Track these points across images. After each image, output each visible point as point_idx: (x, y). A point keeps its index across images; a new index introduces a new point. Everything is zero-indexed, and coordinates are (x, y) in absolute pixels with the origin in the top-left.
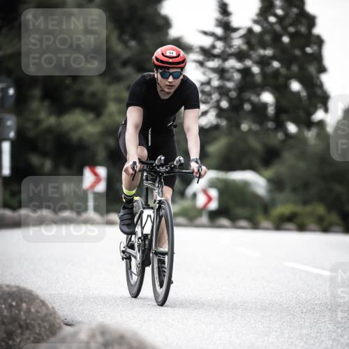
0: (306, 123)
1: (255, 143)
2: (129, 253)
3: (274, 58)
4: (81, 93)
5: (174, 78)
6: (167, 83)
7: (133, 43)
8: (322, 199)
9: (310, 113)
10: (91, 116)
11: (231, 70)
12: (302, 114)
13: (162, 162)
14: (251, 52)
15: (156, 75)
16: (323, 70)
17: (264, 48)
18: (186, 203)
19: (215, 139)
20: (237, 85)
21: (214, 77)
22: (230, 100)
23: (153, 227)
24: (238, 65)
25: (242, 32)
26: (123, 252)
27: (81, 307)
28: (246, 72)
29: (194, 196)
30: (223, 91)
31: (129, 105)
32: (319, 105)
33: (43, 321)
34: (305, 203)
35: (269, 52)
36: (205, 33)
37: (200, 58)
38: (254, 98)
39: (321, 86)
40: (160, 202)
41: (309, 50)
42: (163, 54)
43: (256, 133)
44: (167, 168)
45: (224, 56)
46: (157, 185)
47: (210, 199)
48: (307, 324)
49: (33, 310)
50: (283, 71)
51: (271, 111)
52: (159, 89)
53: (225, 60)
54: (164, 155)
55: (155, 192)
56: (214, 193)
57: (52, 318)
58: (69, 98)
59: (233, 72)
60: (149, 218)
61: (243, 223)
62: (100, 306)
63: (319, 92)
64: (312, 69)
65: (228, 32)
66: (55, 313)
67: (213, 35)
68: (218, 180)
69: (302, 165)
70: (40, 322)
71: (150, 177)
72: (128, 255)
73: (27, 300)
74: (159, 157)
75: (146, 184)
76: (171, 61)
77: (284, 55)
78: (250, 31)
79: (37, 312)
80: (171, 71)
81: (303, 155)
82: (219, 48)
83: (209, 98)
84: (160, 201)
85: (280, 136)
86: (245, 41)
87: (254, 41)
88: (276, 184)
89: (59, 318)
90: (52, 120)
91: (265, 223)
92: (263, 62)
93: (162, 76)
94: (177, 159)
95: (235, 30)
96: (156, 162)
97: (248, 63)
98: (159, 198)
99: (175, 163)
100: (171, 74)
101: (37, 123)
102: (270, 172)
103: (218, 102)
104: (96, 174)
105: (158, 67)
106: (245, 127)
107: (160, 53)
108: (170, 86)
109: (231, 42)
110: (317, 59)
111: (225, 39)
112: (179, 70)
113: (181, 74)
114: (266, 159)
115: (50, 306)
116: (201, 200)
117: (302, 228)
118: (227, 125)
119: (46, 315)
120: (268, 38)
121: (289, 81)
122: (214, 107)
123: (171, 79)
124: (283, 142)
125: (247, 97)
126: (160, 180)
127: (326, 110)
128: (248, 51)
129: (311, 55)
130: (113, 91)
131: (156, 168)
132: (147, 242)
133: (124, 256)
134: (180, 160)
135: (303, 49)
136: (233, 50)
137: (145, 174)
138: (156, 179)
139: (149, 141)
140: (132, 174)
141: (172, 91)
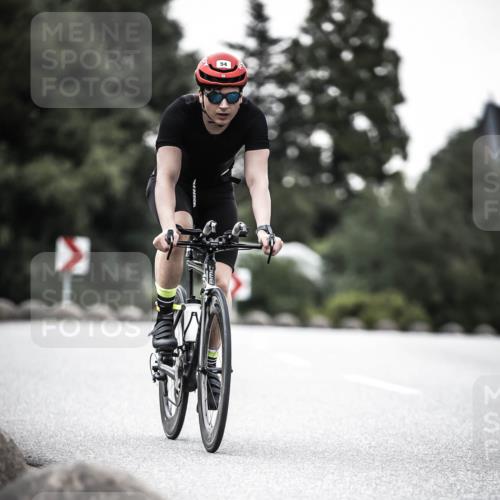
0: (377, 176)
1: (304, 205)
2: (163, 370)
3: (330, 82)
4: (52, 132)
5: (229, 102)
6: (219, 111)
8: (399, 284)
9: (383, 161)
10: (67, 165)
11: (270, 99)
12: (370, 163)
13: (213, 230)
14: (298, 74)
15: (201, 99)
16: (399, 99)
17: (317, 66)
20: (277, 122)
23: (199, 330)
24: (279, 92)
25: (284, 45)
26: (155, 369)
28: (290, 102)
31: (159, 145)
32: (394, 150)
34: (376, 289)
35: (322, 74)
36: (232, 46)
38: (301, 139)
39: (397, 122)
40: (211, 293)
41: (380, 71)
42: (211, 66)
43: (304, 190)
44: (220, 240)
45: (259, 80)
46: (206, 266)
47: (238, 284)
48: (377, 464)
50: (345, 101)
51: (326, 158)
52: (205, 119)
53: (260, 84)
54: (215, 220)
59: (272, 103)
60: (194, 317)
61: (286, 318)
63: (394, 131)
64: (385, 98)
65: (264, 44)
66: (15, 448)
67: (242, 48)
69: (370, 236)
71: (195, 254)
72: (162, 374)
74: (208, 223)
75: (190, 264)
76: (223, 76)
77: (344, 77)
78: (296, 43)
80: (225, 91)
81: (372, 221)
82: (252, 68)
84: (210, 291)
85: (339, 193)
86: (289, 57)
87: (301, 57)
88: (334, 263)
89: (20, 455)
90: (11, 171)
91: (318, 319)
92: (315, 88)
93: (210, 100)
95: (275, 42)
96: (204, 231)
97: (293, 89)
98: (209, 287)
99: (233, 232)
100: (225, 96)
102: (325, 246)
104: (74, 249)
105: (203, 87)
106: (289, 180)
107: (206, 64)
108: (224, 115)
109: (268, 60)
110: (392, 83)
111: (261, 54)
112: (237, 90)
113: (240, 96)
114: (320, 226)
115: (7, 438)
117: (370, 325)
120: (321, 53)
121: (351, 116)
123: (224, 104)
124: (344, 202)
125: (291, 139)
126: (211, 258)
127: (405, 157)
128: (293, 72)
129: (383, 78)
130: (99, 129)
131: (205, 239)
132: (191, 354)
133: (157, 376)
134: (240, 228)
135: (371, 70)
136: (271, 70)
137: (188, 250)
138: (205, 257)
139: (194, 200)
140: (166, 250)
141: (227, 122)
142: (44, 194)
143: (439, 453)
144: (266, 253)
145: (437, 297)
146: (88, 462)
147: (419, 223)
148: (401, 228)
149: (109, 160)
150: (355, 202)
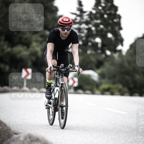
0: (114, 51)
1: (93, 59)
2: (48, 106)
3: (101, 24)
4: (21, 38)
5: (67, 30)
8: (121, 82)
9: (116, 47)
11: (83, 29)
12: (112, 47)
13: (63, 67)
14: (91, 21)
15: (59, 29)
16: (121, 29)
17: (97, 19)
20: (85, 35)
22: (83, 41)
23: (59, 95)
24: (86, 27)
25: (88, 13)
26: (46, 105)
28: (89, 30)
30: (80, 37)
31: (48, 42)
32: (119, 43)
33: (5, 132)
34: (114, 83)
35: (98, 21)
36: (72, 13)
38: (92, 40)
39: (120, 35)
40: (62, 84)
41: (115, 20)
42: (62, 20)
43: (94, 55)
44: (65, 69)
45: (80, 23)
46: (61, 76)
47: (74, 82)
48: (114, 134)
49: (1, 128)
50: (105, 29)
51: (100, 45)
52: (61, 35)
53: (81, 24)
55: (60, 80)
56: (76, 79)
57: (9, 131)
59: (84, 30)
60: (57, 91)
61: (88, 92)
63: (119, 38)
64: (117, 28)
65: (82, 13)
66: (10, 129)
67: (75, 14)
69: (112, 68)
71: (58, 73)
72: (48, 107)
74: (61, 65)
75: (56, 76)
76: (66, 23)
77: (105, 22)
78: (91, 13)
79: (3, 129)
80: (66, 27)
82: (78, 20)
84: (62, 83)
85: (103, 56)
86: (89, 17)
87: (93, 17)
88: (102, 76)
89: (12, 131)
90: (9, 49)
91: (97, 92)
92: (96, 25)
93: (62, 30)
94: (69, 65)
95: (85, 12)
96: (60, 67)
97: (90, 26)
99: (68, 67)
100: (66, 29)
101: (3, 50)
102: (99, 71)
105: (60, 26)
106: (89, 52)
107: (61, 20)
108: (66, 34)
109: (83, 17)
110: (119, 24)
111: (81, 16)
112: (70, 27)
113: (70, 29)
114: (98, 65)
117: (112, 94)
119: (6, 130)
120: (98, 15)
121: (107, 33)
123: (66, 31)
124: (105, 58)
125: (90, 40)
127: (122, 45)
128: (90, 21)
129: (116, 23)
130: (34, 37)
131: (60, 69)
132: (56, 101)
133: (47, 107)
134: (70, 66)
135: (113, 20)
136: (84, 20)
137: (56, 72)
138: (60, 74)
139: (57, 58)
140: (50, 72)
141: (67, 36)
142: (18, 56)
143: (132, 131)
144: (78, 73)
145: (132, 86)
146: (31, 133)
147: (126, 64)
148: (121, 66)
149: (37, 46)
150: (108, 58)
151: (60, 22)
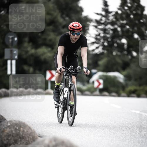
1: (119, 60)
3: (127, 24)
5: (77, 35)
6: (74, 37)
7: (67, 18)
10: (50, 49)
11: (109, 30)
14: (117, 22)
15: (70, 34)
17: (123, 20)
18: (90, 86)
19: (102, 59)
20: (111, 36)
21: (101, 32)
22: (108, 42)
24: (112, 27)
25: (113, 13)
27: (46, 130)
28: (115, 30)
29: (93, 82)
30: (105, 38)
31: (59, 45)
33: (30, 135)
35: (125, 22)
36: (98, 14)
37: (96, 24)
38: (118, 41)
41: (142, 21)
42: (73, 25)
43: (119, 56)
45: (105, 24)
46: (70, 78)
47: (100, 84)
49: (25, 131)
50: (131, 30)
51: (126, 46)
54: (73, 66)
56: (101, 81)
57: (33, 134)
58: (40, 42)
60: (66, 91)
61: (114, 94)
62: (53, 129)
64: (143, 29)
65: (107, 13)
66: (35, 132)
67: (101, 14)
68: (103, 76)
70: (28, 136)
72: (58, 106)
73: (23, 127)
75: (65, 77)
76: (76, 28)
77: (131, 23)
78: (117, 13)
79: (27, 131)
80: (76, 32)
82: (104, 20)
83: (99, 41)
85: (130, 57)
86: (114, 17)
87: (118, 17)
89: (37, 134)
90: (33, 51)
92: (122, 26)
95: (111, 12)
97: (116, 26)
98: (70, 83)
99: (77, 69)
100: (76, 34)
101: (27, 52)
103: (103, 43)
104: (51, 74)
105: (71, 31)
106: (114, 53)
107: (71, 25)
108: (76, 38)
109: (109, 18)
111: (106, 16)
112: (79, 32)
114: (123, 67)
115: (33, 129)
116: (96, 84)
118: (107, 52)
119: (31, 133)
120: (124, 16)
121: (133, 34)
122: (101, 45)
123: (76, 36)
124: (131, 60)
125: (116, 41)
126: (71, 76)
131: (69, 71)
133: (56, 107)
134: (79, 68)
135: (139, 20)
136: (109, 21)
137: (65, 73)
138: (69, 75)
139: (67, 60)
140: (60, 73)
142: (43, 58)
150: (134, 60)
151: (70, 27)
